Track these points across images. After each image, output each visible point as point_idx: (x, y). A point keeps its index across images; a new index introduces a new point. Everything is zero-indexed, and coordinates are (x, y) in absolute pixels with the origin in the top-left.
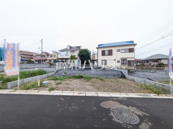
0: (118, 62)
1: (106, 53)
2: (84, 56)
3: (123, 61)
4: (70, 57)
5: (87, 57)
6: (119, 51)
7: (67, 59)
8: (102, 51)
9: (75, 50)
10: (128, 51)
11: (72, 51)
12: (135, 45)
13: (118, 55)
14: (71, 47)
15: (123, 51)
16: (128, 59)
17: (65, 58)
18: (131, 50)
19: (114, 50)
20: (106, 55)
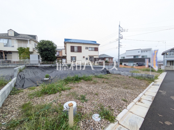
0: (87, 59)
1: (76, 49)
2: (49, 51)
3: (91, 58)
4: (18, 51)
5: (52, 52)
6: (87, 48)
7: (10, 52)
8: (71, 46)
9: (28, 39)
10: (94, 50)
11: (19, 41)
12: (98, 45)
13: (86, 53)
14: (16, 34)
15: (90, 49)
16: (94, 57)
17: (5, 51)
18: (96, 49)
19: (83, 47)
20: (75, 51)
